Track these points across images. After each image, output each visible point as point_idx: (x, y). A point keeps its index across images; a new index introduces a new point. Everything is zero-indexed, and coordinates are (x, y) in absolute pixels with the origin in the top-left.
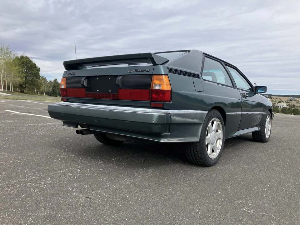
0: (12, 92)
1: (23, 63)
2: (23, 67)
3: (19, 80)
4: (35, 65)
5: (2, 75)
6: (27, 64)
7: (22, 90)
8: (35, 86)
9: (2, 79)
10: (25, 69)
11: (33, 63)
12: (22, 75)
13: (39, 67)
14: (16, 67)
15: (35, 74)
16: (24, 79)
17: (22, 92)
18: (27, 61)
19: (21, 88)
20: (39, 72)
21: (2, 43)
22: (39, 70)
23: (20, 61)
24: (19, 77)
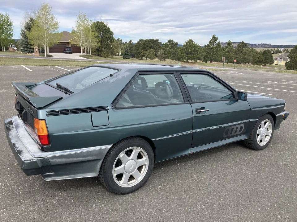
0: (91, 56)
1: (98, 28)
2: (99, 32)
3: (95, 45)
4: (109, 29)
5: (81, 41)
6: (102, 29)
7: (99, 53)
8: (109, 49)
9: (81, 44)
10: (100, 34)
11: (107, 27)
12: (97, 40)
13: (112, 31)
14: (93, 32)
15: (109, 38)
16: (99, 44)
17: (99, 55)
18: (102, 26)
19: (98, 52)
20: (113, 35)
21: (80, 12)
22: (112, 34)
23: (96, 26)
24: (95, 42)
